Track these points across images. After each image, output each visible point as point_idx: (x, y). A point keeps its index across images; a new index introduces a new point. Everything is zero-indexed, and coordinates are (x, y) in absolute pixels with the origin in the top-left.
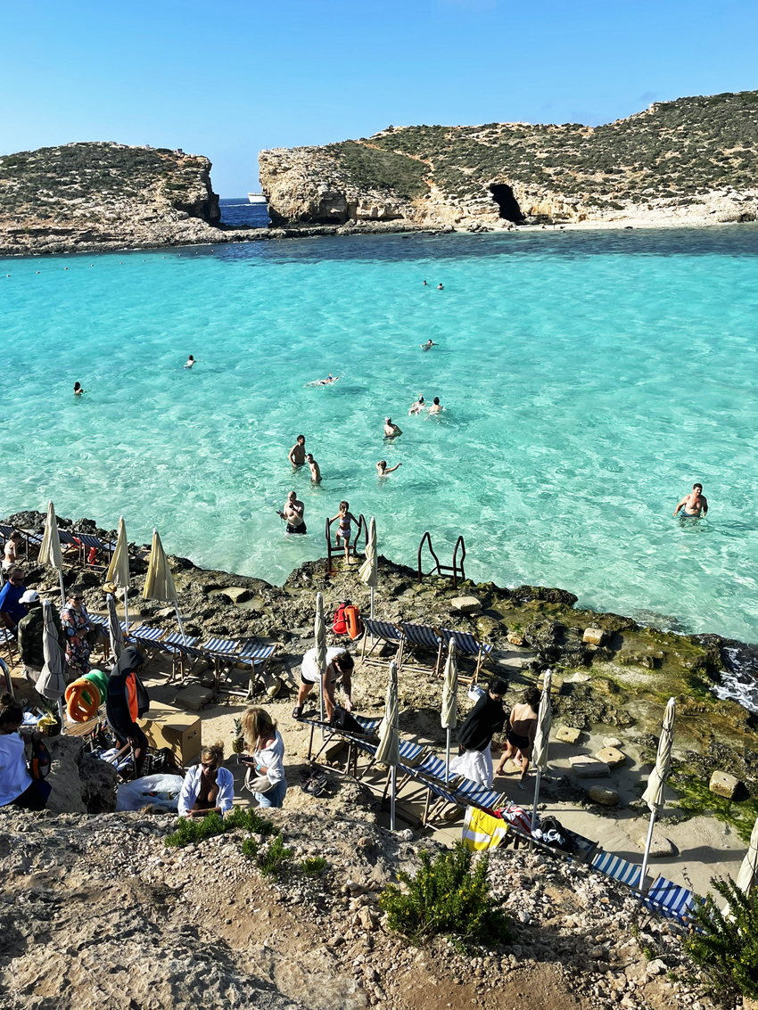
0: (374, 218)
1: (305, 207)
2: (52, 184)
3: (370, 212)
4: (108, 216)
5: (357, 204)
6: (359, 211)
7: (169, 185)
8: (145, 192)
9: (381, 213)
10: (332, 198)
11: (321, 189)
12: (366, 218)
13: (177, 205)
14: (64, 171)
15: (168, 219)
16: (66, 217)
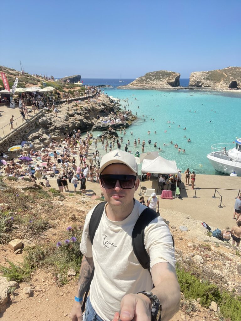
0: (206, 87)
1: (194, 84)
2: (150, 78)
3: (205, 85)
4: (155, 84)
5: (203, 84)
6: (204, 85)
7: (169, 79)
8: (164, 80)
9: (207, 85)
10: (199, 82)
11: (198, 80)
12: (205, 86)
13: (167, 83)
14: (153, 76)
15: (164, 85)
16: (149, 84)
